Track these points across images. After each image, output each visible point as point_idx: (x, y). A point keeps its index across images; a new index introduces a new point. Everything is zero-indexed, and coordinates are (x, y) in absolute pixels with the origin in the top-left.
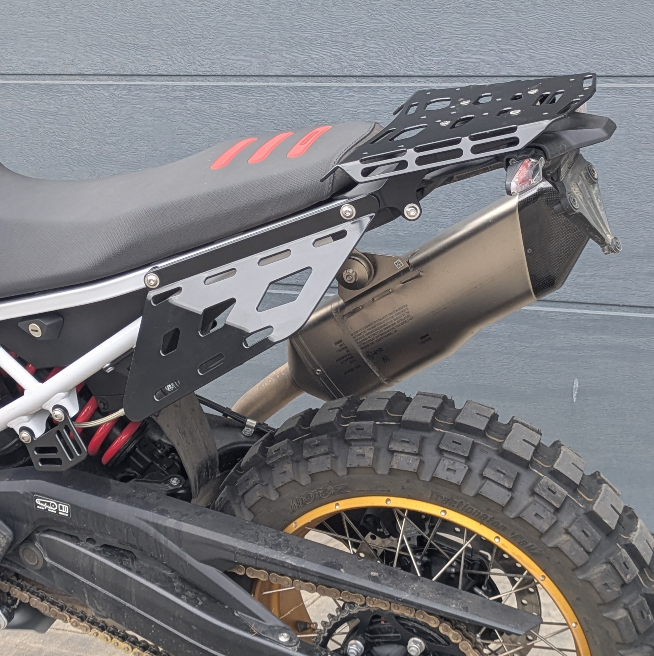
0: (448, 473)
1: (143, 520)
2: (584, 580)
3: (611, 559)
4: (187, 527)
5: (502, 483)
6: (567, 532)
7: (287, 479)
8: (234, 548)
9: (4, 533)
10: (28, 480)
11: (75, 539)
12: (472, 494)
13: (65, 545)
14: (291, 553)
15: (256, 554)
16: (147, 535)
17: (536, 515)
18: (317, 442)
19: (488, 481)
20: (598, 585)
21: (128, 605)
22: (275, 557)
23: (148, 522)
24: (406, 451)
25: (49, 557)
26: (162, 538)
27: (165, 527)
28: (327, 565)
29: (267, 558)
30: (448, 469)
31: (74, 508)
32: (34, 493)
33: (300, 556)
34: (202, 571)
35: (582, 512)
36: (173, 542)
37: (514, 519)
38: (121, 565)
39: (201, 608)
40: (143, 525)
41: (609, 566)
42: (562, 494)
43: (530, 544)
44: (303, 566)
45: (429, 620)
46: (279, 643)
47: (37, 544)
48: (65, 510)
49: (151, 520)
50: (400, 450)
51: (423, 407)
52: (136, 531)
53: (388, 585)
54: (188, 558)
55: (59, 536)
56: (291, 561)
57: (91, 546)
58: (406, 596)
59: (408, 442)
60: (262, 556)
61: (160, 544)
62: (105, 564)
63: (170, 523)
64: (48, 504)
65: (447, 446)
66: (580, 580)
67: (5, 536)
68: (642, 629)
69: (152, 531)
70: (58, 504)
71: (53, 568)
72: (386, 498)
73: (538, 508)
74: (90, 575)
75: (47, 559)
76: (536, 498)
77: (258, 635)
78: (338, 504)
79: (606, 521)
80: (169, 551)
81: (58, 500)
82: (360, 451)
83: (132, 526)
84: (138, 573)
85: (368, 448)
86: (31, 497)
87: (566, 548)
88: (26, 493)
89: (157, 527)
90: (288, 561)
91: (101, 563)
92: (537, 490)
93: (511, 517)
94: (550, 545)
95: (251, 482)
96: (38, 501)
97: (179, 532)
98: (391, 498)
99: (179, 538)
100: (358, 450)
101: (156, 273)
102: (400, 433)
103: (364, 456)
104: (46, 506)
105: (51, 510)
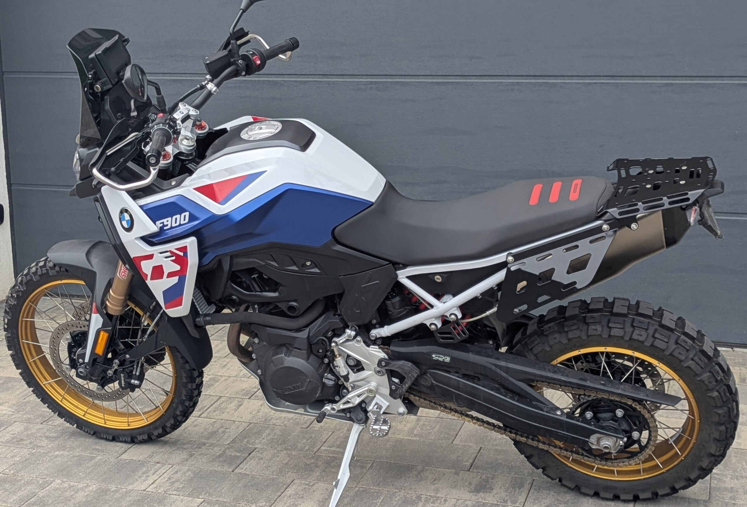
0: (639, 337)
1: (489, 363)
2: (700, 380)
3: (712, 370)
4: (511, 365)
5: (663, 340)
6: (692, 359)
7: (556, 341)
8: (535, 374)
9: (417, 371)
10: (428, 347)
11: (448, 372)
12: (649, 345)
13: (444, 375)
14: (562, 375)
15: (546, 376)
16: (491, 369)
17: (680, 353)
18: (571, 324)
19: (657, 339)
20: (706, 382)
21: (479, 401)
22: (556, 377)
23: (491, 363)
24: (618, 327)
26: (498, 371)
27: (500, 366)
28: (581, 379)
29: (552, 377)
30: (638, 335)
31: (452, 359)
32: (432, 352)
33: (567, 376)
34: (518, 384)
35: (698, 350)
36: (503, 372)
37: (669, 355)
38: (474, 383)
39: (517, 401)
40: (489, 365)
41: (711, 374)
42: (690, 343)
43: (675, 366)
44: (570, 381)
45: (628, 401)
46: (557, 415)
47: (428, 375)
48: (448, 359)
49: (493, 363)
50: (614, 326)
51: (622, 306)
52: (485, 368)
53: (610, 387)
54: (511, 379)
55: (440, 371)
56: (563, 378)
57: (457, 375)
58: (620, 392)
59: (618, 323)
60: (549, 377)
61: (498, 373)
62: (466, 383)
63: (503, 364)
64: (439, 357)
65: (637, 324)
66: (698, 380)
67: (416, 373)
68: (724, 400)
69: (493, 368)
70: (444, 357)
71: (437, 386)
72: (604, 348)
73: (680, 350)
74: (458, 389)
75: (434, 382)
76: (678, 346)
77: (547, 412)
78: (580, 351)
79: (709, 354)
80: (502, 376)
81: (444, 355)
83: (483, 366)
84: (484, 387)
85: (598, 326)
86: (430, 354)
87: (693, 367)
88: (427, 352)
89: (496, 365)
90: (562, 379)
91: (463, 383)
92: (679, 342)
93: (668, 354)
94: (685, 365)
95: (536, 342)
96: (433, 356)
97: (507, 368)
98: (608, 348)
99: (507, 370)
100: (593, 327)
101: (513, 256)
102: (613, 318)
103: (596, 330)
104: (438, 358)
105: (441, 359)
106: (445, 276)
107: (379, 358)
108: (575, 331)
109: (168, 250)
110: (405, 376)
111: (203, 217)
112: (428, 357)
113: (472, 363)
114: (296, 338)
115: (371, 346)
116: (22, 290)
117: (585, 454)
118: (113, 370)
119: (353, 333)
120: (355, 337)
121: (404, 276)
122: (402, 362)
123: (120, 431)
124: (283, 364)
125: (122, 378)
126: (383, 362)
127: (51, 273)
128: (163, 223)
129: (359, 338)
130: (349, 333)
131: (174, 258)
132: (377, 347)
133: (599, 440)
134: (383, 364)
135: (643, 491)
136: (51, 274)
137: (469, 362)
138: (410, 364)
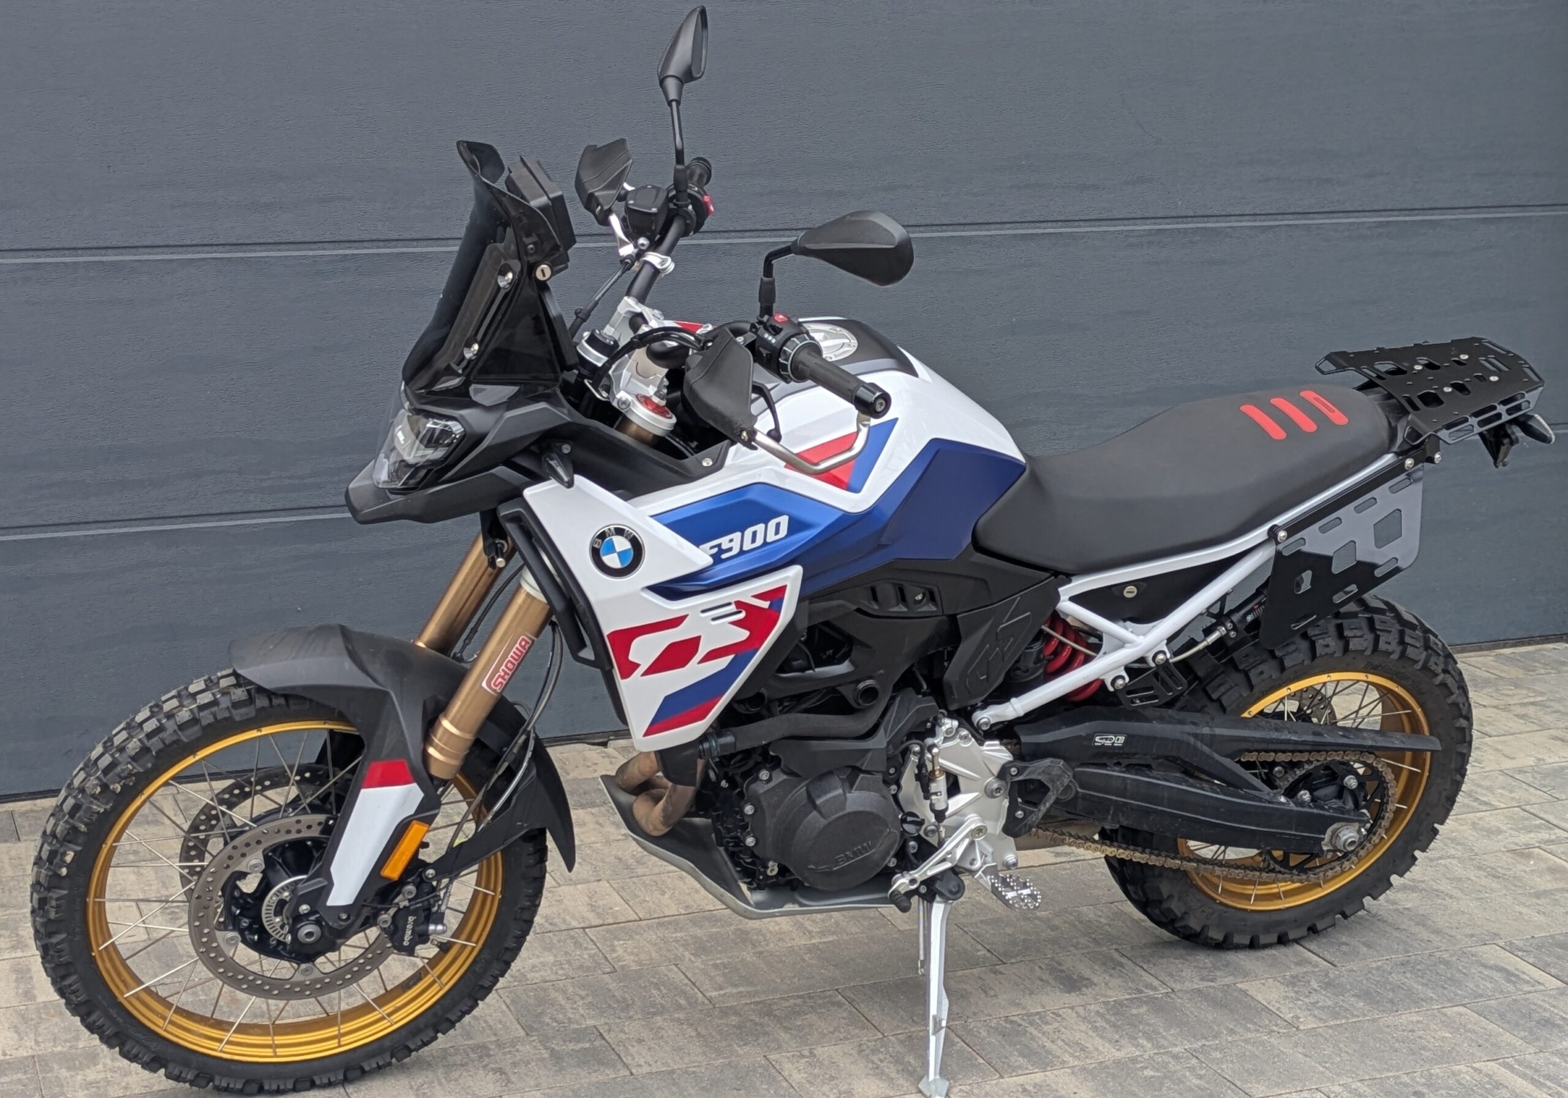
0: (1387, 646)
1: (1186, 733)
4: (1218, 731)
10: (1087, 724)
12: (1396, 657)
15: (1270, 739)
16: (1189, 744)
19: (1408, 646)
22: (1283, 737)
23: (1189, 734)
25: (1082, 787)
26: (1199, 744)
31: (1130, 738)
32: (1093, 733)
33: (1296, 732)
34: (1225, 764)
36: (1206, 745)
37: (1420, 669)
40: (1186, 738)
43: (1422, 686)
45: (1368, 758)
46: (1283, 804)
48: (1119, 742)
49: (1191, 732)
52: (1179, 743)
54: (1216, 756)
60: (1275, 739)
61: (1197, 750)
62: (1136, 780)
63: (1206, 730)
64: (1106, 739)
65: (1379, 626)
69: (1192, 740)
70: (1115, 737)
71: (1084, 796)
75: (1079, 790)
76: (1430, 651)
80: (1203, 753)
81: (1116, 733)
82: (1325, 643)
83: (1178, 740)
84: (1166, 780)
86: (1091, 737)
88: (1088, 735)
89: (1196, 736)
91: (1132, 780)
96: (1096, 739)
97: (1213, 736)
98: (1332, 674)
99: (1212, 741)
100: (1321, 641)
101: (1286, 530)
102: (1346, 623)
103: (1327, 646)
104: (1103, 741)
105: (1108, 743)
106: (1145, 585)
107: (1003, 762)
108: (1295, 654)
109: (732, 601)
110: (1050, 786)
111: (825, 521)
112: (1086, 743)
113: (1162, 739)
114: (868, 750)
115: (987, 743)
116: (141, 770)
117: (1278, 868)
118: (392, 911)
119: (956, 723)
120: (957, 731)
121: (1067, 597)
122: (1047, 762)
123: (316, 1063)
124: (844, 808)
125: (409, 927)
126: (1013, 769)
127: (238, 715)
128: (719, 546)
129: (964, 732)
130: (948, 726)
131: (742, 615)
132: (997, 742)
133: (1335, 835)
134: (1014, 771)
135: (1322, 916)
136: (237, 718)
137: (1155, 738)
138: (1062, 762)
